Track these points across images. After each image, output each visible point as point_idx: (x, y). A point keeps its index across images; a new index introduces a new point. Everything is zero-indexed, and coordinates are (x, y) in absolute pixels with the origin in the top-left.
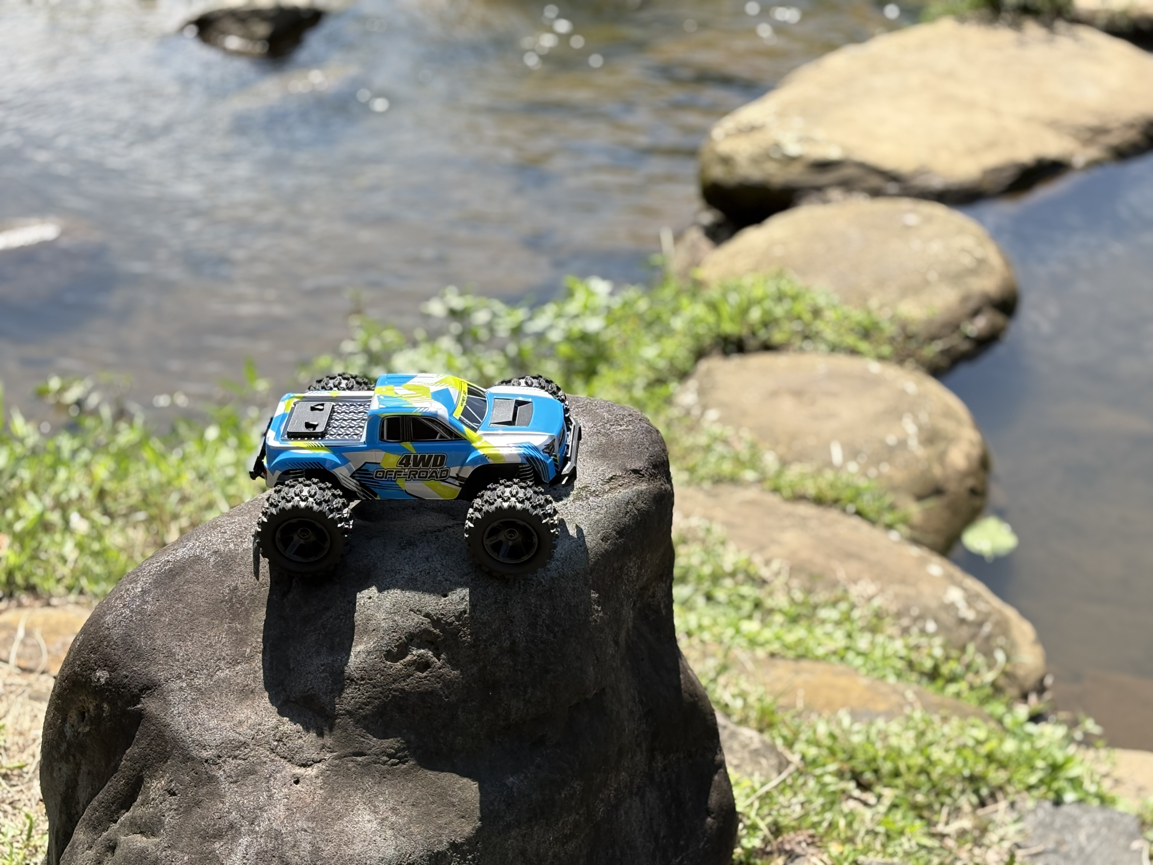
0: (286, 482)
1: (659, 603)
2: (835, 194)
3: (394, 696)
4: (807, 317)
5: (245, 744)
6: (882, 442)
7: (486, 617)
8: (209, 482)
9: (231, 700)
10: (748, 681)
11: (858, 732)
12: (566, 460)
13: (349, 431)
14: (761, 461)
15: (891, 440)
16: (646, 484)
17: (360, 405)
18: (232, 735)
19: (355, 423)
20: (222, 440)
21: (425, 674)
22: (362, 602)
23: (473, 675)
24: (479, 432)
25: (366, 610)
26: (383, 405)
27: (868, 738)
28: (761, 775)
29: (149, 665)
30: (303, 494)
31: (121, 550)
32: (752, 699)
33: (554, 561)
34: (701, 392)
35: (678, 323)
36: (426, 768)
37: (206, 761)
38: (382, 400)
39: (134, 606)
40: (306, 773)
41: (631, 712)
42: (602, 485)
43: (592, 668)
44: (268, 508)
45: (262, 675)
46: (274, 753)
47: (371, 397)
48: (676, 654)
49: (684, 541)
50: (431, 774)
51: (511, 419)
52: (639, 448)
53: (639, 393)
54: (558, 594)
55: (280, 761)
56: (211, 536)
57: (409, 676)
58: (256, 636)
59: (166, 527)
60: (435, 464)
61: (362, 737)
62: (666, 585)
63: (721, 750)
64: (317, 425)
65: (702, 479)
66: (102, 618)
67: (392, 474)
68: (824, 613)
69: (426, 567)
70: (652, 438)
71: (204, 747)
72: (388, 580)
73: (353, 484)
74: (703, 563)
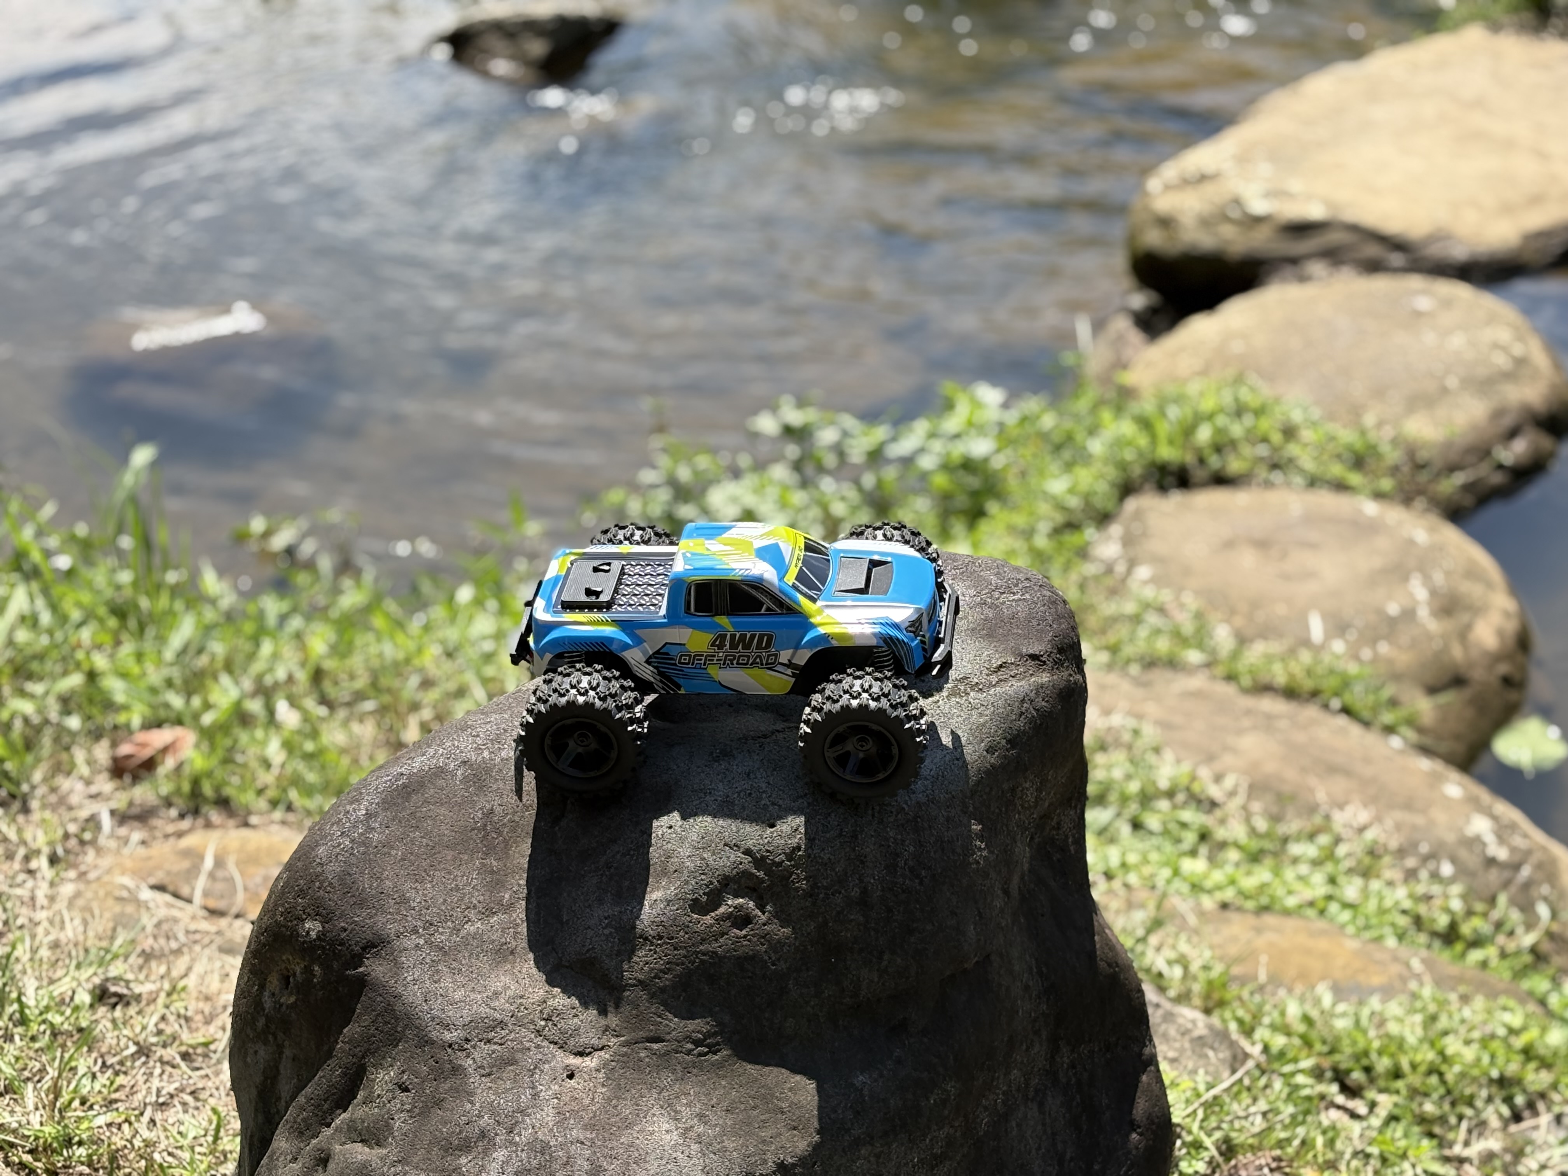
0: (560, 669)
1: (1067, 837)
2: (1317, 268)
3: (702, 961)
4: (1276, 438)
5: (502, 1024)
6: (1380, 612)
7: (828, 856)
8: (460, 660)
9: (483, 963)
10: (1189, 941)
11: (1344, 1015)
12: (937, 642)
13: (644, 600)
14: (1211, 638)
15: (1393, 609)
16: (1048, 675)
17: (659, 565)
18: (484, 1010)
19: (653, 590)
20: (478, 602)
21: (744, 932)
22: (660, 833)
23: (809, 934)
24: (820, 603)
25: (665, 843)
26: (690, 565)
27: (1357, 1023)
28: (1207, 1073)
29: (376, 914)
30: (582, 685)
31: (343, 751)
32: (1195, 967)
33: (920, 779)
34: (1128, 541)
35: (1096, 446)
36: (745, 1060)
37: (450, 1046)
38: (690, 559)
39: (356, 835)
40: (584, 1064)
41: (1027, 988)
42: (987, 675)
43: (972, 927)
44: (534, 705)
45: (525, 930)
46: (541, 1036)
47: (674, 554)
48: (1089, 907)
49: (1103, 747)
50: (752, 1069)
51: (863, 586)
52: (1039, 625)
53: (1041, 541)
54: (926, 825)
55: (548, 1048)
56: (459, 741)
57: (723, 934)
58: (517, 877)
59: (403, 721)
60: (759, 646)
61: (659, 1016)
62: (1076, 813)
63: (1151, 1040)
64: (601, 592)
65: (1128, 661)
66: (313, 850)
67: (701, 660)
68: (1296, 849)
69: (745, 786)
70: (1057, 611)
71: (447, 1027)
72: (695, 803)
73: (649, 672)
74: (1129, 777)
